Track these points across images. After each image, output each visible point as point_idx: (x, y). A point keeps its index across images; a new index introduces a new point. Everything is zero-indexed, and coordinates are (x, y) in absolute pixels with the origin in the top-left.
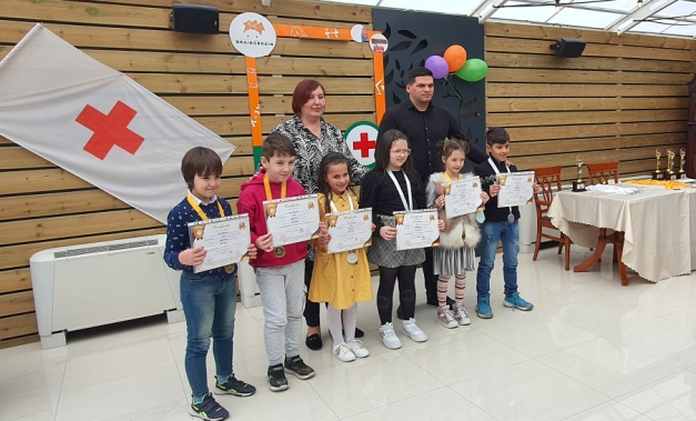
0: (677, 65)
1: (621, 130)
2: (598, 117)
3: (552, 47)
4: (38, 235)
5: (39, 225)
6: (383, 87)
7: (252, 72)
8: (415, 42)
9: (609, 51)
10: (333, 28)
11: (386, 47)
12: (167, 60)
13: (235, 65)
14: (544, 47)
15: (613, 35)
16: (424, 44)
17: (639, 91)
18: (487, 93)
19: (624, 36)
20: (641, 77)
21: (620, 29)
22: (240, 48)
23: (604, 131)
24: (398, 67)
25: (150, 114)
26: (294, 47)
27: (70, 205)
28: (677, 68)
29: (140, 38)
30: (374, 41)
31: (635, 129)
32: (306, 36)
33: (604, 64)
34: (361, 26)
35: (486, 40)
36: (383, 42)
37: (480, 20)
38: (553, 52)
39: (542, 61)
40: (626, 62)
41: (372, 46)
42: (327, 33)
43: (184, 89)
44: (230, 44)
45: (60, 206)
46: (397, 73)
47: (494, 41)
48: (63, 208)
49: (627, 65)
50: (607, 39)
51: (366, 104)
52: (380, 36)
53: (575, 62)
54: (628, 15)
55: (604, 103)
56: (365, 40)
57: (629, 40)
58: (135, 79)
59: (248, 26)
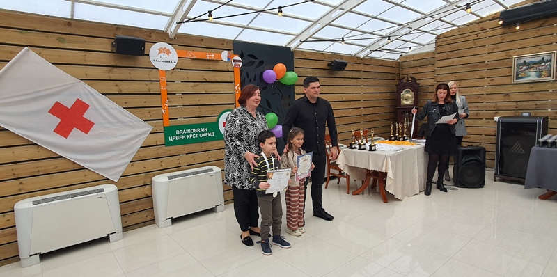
0: (390, 75)
1: (364, 111)
2: (353, 105)
3: (328, 65)
4: (20, 190)
5: (21, 183)
6: (240, 89)
7: (163, 79)
8: (257, 62)
9: (357, 67)
10: (210, 53)
11: (241, 64)
12: (109, 72)
13: (153, 75)
14: (324, 65)
15: (358, 58)
16: (262, 63)
17: (372, 90)
18: (296, 92)
19: (364, 59)
20: (373, 82)
21: (362, 55)
22: (156, 64)
23: (355, 112)
24: (248, 76)
25: (98, 107)
26: (188, 64)
27: (43, 169)
28: (390, 77)
29: (93, 58)
30: (234, 61)
31: (370, 111)
32: (195, 57)
33: (355, 75)
34: (227, 52)
35: (295, 60)
36: (239, 61)
37: (292, 49)
38: (329, 68)
39: (324, 73)
40: (365, 73)
41: (233, 63)
42: (208, 56)
43: (121, 91)
44: (150, 62)
45: (36, 170)
46: (247, 80)
47: (299, 61)
48: (39, 171)
49: (365, 75)
50: (356, 60)
51: (230, 99)
52: (237, 58)
53: (340, 74)
54: (367, 47)
55: (355, 97)
56: (229, 60)
57: (367, 61)
58: (89, 84)
59: (161, 51)
